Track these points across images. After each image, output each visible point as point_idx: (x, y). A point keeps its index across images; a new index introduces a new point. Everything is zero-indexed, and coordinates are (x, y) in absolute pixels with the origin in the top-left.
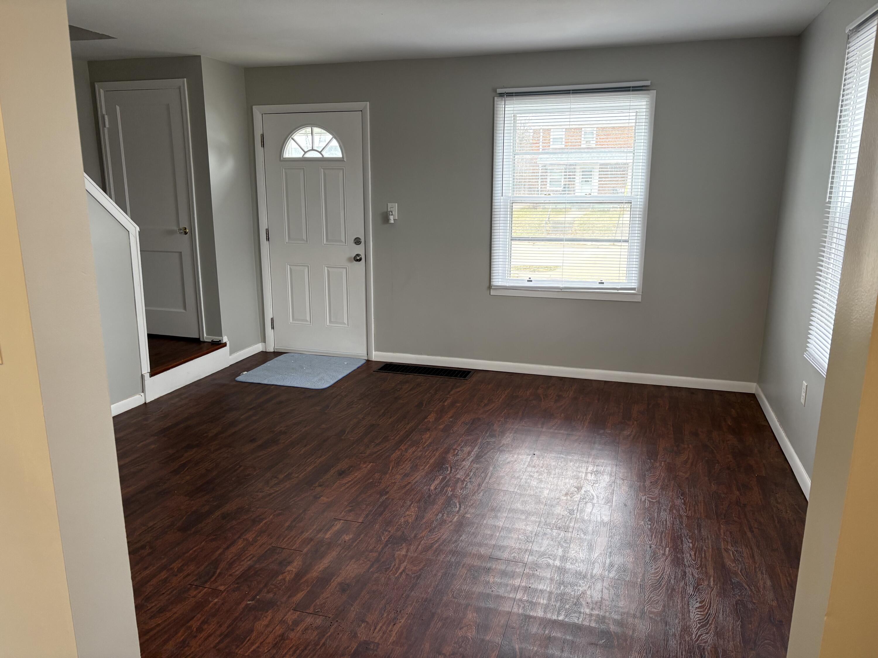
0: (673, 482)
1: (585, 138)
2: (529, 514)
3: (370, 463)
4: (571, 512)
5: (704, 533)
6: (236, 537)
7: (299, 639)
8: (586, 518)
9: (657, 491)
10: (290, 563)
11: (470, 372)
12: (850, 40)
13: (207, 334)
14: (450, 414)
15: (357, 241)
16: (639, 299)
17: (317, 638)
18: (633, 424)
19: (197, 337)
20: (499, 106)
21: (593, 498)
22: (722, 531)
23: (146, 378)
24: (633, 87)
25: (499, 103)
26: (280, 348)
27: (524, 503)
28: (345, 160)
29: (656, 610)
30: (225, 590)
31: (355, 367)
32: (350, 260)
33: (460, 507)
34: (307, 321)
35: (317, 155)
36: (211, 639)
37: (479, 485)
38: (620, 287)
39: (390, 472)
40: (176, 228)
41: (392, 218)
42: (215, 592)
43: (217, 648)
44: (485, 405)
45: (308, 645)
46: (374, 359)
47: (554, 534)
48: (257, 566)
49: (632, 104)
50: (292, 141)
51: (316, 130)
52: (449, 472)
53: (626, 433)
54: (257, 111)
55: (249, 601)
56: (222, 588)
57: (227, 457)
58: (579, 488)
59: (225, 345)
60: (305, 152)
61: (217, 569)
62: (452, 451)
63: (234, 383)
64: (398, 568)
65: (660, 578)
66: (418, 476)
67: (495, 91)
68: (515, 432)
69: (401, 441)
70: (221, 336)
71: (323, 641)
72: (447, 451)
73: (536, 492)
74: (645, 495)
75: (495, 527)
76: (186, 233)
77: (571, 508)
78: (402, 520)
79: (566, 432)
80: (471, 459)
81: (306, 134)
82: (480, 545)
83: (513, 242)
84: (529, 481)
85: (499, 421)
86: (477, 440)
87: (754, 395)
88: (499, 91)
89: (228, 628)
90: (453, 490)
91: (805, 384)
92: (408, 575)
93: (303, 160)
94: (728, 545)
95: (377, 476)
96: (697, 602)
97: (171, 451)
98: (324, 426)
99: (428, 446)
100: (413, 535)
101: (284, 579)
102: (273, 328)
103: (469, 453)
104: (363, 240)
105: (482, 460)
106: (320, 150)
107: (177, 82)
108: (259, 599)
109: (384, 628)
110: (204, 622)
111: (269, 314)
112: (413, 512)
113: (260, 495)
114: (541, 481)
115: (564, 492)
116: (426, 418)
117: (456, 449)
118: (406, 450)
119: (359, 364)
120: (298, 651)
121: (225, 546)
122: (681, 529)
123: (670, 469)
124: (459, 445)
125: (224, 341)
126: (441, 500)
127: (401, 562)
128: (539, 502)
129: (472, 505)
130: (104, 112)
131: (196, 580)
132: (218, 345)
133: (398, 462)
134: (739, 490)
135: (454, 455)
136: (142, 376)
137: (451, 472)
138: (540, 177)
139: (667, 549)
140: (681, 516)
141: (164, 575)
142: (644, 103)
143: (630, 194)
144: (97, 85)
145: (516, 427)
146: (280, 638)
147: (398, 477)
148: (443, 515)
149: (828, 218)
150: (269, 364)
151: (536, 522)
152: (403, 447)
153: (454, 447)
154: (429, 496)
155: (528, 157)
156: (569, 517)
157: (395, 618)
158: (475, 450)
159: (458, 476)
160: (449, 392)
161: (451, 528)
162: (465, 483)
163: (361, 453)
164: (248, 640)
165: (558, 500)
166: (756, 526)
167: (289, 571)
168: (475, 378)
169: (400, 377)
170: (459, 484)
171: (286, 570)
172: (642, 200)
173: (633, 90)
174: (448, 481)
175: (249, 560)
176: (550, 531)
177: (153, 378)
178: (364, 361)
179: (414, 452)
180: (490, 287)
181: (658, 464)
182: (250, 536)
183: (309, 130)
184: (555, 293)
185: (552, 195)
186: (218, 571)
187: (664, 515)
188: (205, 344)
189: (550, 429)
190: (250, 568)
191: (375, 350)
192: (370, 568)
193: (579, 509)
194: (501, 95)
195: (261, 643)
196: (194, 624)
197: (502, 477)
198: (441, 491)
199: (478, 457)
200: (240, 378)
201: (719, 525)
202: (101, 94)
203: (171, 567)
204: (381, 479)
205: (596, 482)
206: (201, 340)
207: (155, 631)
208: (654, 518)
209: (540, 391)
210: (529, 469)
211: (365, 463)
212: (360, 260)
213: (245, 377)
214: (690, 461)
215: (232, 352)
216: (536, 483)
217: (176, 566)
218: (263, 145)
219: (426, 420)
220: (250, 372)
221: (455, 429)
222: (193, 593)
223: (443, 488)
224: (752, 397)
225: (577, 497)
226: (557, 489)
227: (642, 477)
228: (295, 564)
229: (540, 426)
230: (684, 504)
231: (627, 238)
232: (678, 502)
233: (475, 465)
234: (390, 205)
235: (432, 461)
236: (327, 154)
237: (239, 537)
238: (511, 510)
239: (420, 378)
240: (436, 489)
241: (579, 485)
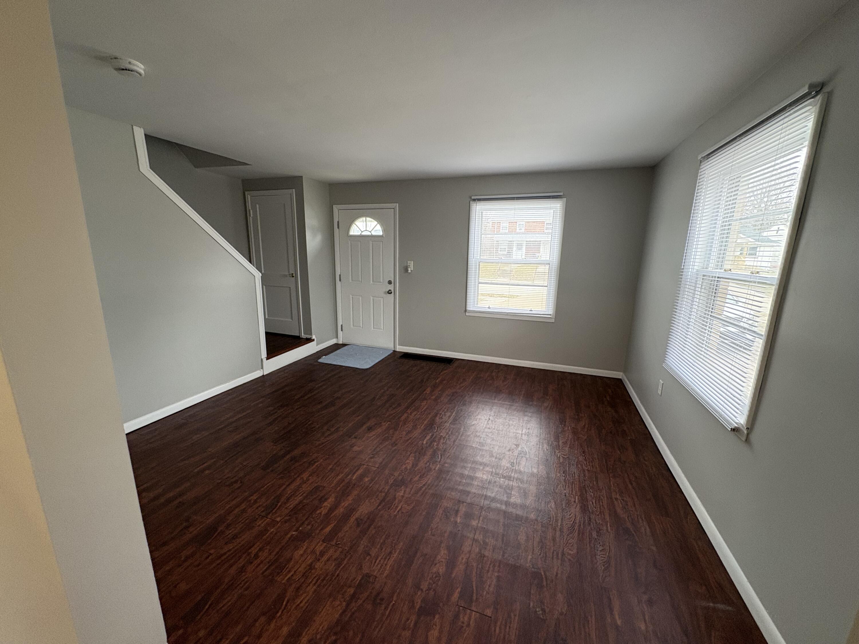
0: (577, 442)
1: (519, 227)
2: (485, 465)
3: (388, 421)
4: (512, 464)
5: (601, 484)
6: (295, 476)
7: (322, 569)
8: (522, 469)
9: (567, 449)
10: (326, 500)
11: (453, 360)
12: (702, 164)
13: (304, 334)
14: (440, 388)
15: (390, 282)
16: (553, 321)
17: (334, 570)
18: (550, 398)
19: (299, 335)
20: (473, 206)
21: (526, 454)
22: (612, 483)
23: (264, 361)
24: (552, 196)
25: (473, 204)
26: (345, 342)
27: (482, 456)
28: (384, 236)
29: (572, 553)
30: (280, 521)
31: (387, 355)
32: (385, 293)
33: (441, 458)
34: (360, 327)
35: (369, 234)
36: (261, 566)
37: (454, 441)
38: (542, 313)
39: (399, 429)
40: (287, 273)
41: (409, 269)
42: (274, 523)
43: (264, 574)
44: (461, 383)
45: (327, 575)
46: (398, 350)
47: (501, 482)
48: (305, 501)
49: (551, 206)
50: (355, 225)
51: (368, 219)
52: (436, 431)
53: (546, 404)
54: (335, 208)
55: (294, 531)
56: (278, 519)
57: (303, 414)
58: (517, 446)
59: (313, 340)
60: (362, 232)
61: (278, 502)
62: (439, 415)
63: (317, 363)
64: (397, 507)
65: (573, 522)
66: (416, 433)
67: (471, 198)
68: (478, 403)
69: (407, 408)
70: (311, 334)
71: (338, 572)
72: (436, 416)
73: (490, 448)
74: (559, 452)
75: (462, 476)
76: (293, 277)
77: (512, 461)
78: (404, 467)
79: (509, 403)
80: (450, 422)
81: (363, 221)
82: (452, 489)
83: (480, 285)
84: (485, 439)
85: (468, 394)
86: (455, 408)
87: (621, 379)
88: (473, 198)
89: (275, 555)
90: (437, 445)
91: (661, 383)
92: (402, 513)
93: (361, 236)
94: (616, 494)
95: (391, 432)
96: (600, 545)
97: (271, 408)
98: (363, 394)
99: (425, 411)
100: (409, 479)
101: (321, 513)
102: (342, 330)
103: (449, 417)
104: (393, 282)
105: (457, 422)
106: (370, 231)
107: (290, 191)
108: (301, 530)
109: (382, 562)
110: (260, 550)
111: (340, 323)
112: (410, 461)
113: (318, 443)
114: (493, 440)
115: (508, 449)
116: (425, 390)
117: (440, 414)
118: (411, 413)
119: (389, 353)
120: (320, 580)
121: (287, 483)
122: (585, 480)
123: (575, 432)
124: (444, 411)
125: (313, 338)
126: (429, 452)
127: (400, 501)
128: (492, 456)
129: (449, 457)
130: (250, 208)
131: (263, 511)
132: (309, 340)
133: (405, 422)
134: (619, 449)
135: (440, 418)
136: (262, 360)
137: (437, 431)
138: (495, 248)
139: (577, 497)
140: (584, 471)
141: (243, 506)
142: (559, 206)
143: (549, 259)
144: (246, 193)
145: (479, 399)
146: (309, 567)
147: (404, 433)
148: (430, 464)
149: (681, 278)
150: (338, 351)
151: (490, 471)
152: (409, 411)
153: (440, 412)
154: (422, 449)
155: (489, 236)
156: (511, 468)
157: (391, 553)
158: (453, 415)
159: (442, 434)
160: (440, 373)
161: (435, 474)
162: (445, 439)
163: (383, 415)
164: (287, 568)
165: (504, 455)
166: (634, 480)
167: (325, 506)
168: (456, 364)
169: (412, 362)
170: (442, 441)
171: (323, 506)
172: (556, 263)
173: (552, 198)
174: (435, 438)
175: (300, 496)
176: (498, 480)
177: (268, 360)
178: (392, 351)
179: (416, 414)
180: (466, 311)
181: (566, 428)
182: (305, 476)
183: (364, 219)
184: (504, 316)
185: (503, 259)
186: (279, 504)
187: (574, 469)
188: (303, 339)
189: (499, 401)
190: (301, 502)
191: (399, 345)
192: (378, 506)
193: (518, 462)
194: (474, 200)
195: (295, 572)
196: (254, 551)
197: (469, 436)
198: (430, 446)
199: (455, 420)
200: (320, 360)
201: (610, 478)
202: (249, 198)
203: (250, 499)
204: (393, 434)
205: (528, 441)
206: (301, 337)
207: (227, 555)
208: (567, 471)
209: (494, 374)
210: (486, 430)
211: (385, 422)
212: (391, 293)
213: (324, 360)
214: (587, 426)
215: (317, 344)
216: (490, 441)
217: (254, 497)
218: (338, 228)
219: (425, 392)
220: (327, 356)
221: (442, 399)
222: (259, 522)
223: (431, 443)
224: (620, 380)
225: (516, 453)
226: (503, 446)
227: (557, 438)
228: (330, 500)
229: (493, 398)
230: (585, 460)
231: (546, 285)
232: (581, 458)
233: (452, 426)
234: (409, 262)
235: (425, 422)
236: (374, 233)
237: (298, 476)
238: (474, 462)
239: (424, 364)
240: (427, 443)
241: (517, 443)
